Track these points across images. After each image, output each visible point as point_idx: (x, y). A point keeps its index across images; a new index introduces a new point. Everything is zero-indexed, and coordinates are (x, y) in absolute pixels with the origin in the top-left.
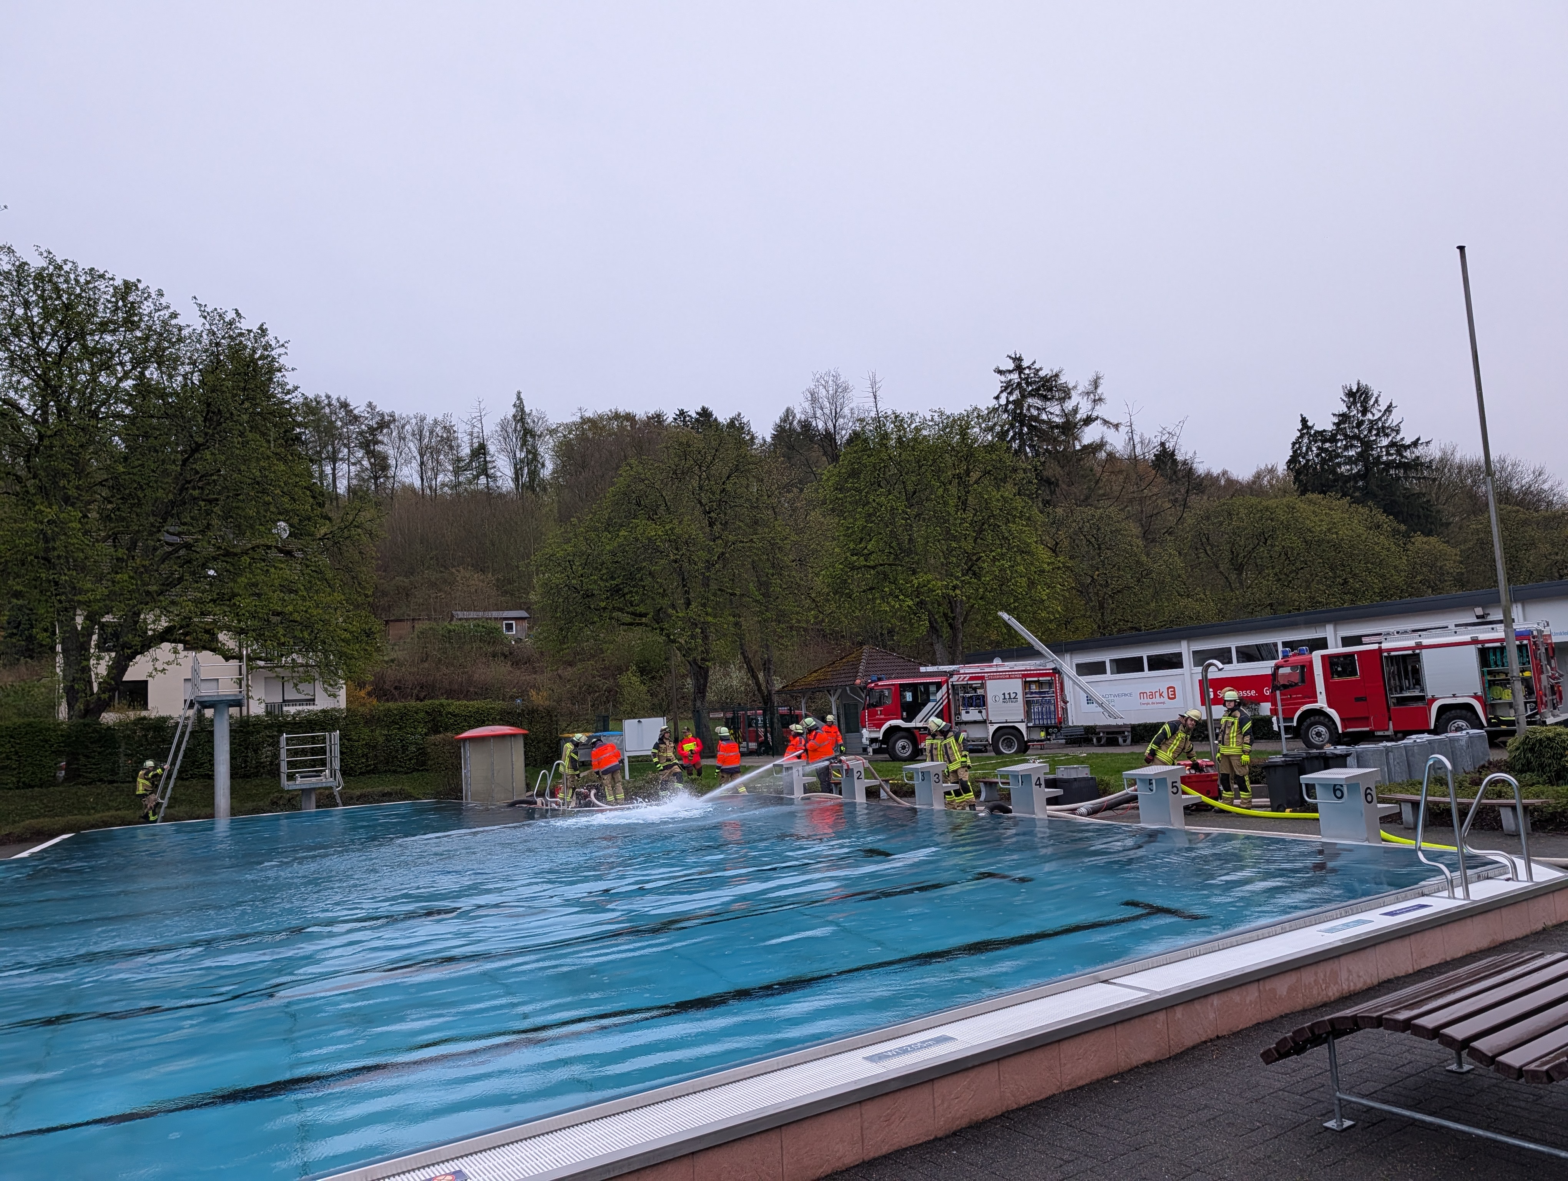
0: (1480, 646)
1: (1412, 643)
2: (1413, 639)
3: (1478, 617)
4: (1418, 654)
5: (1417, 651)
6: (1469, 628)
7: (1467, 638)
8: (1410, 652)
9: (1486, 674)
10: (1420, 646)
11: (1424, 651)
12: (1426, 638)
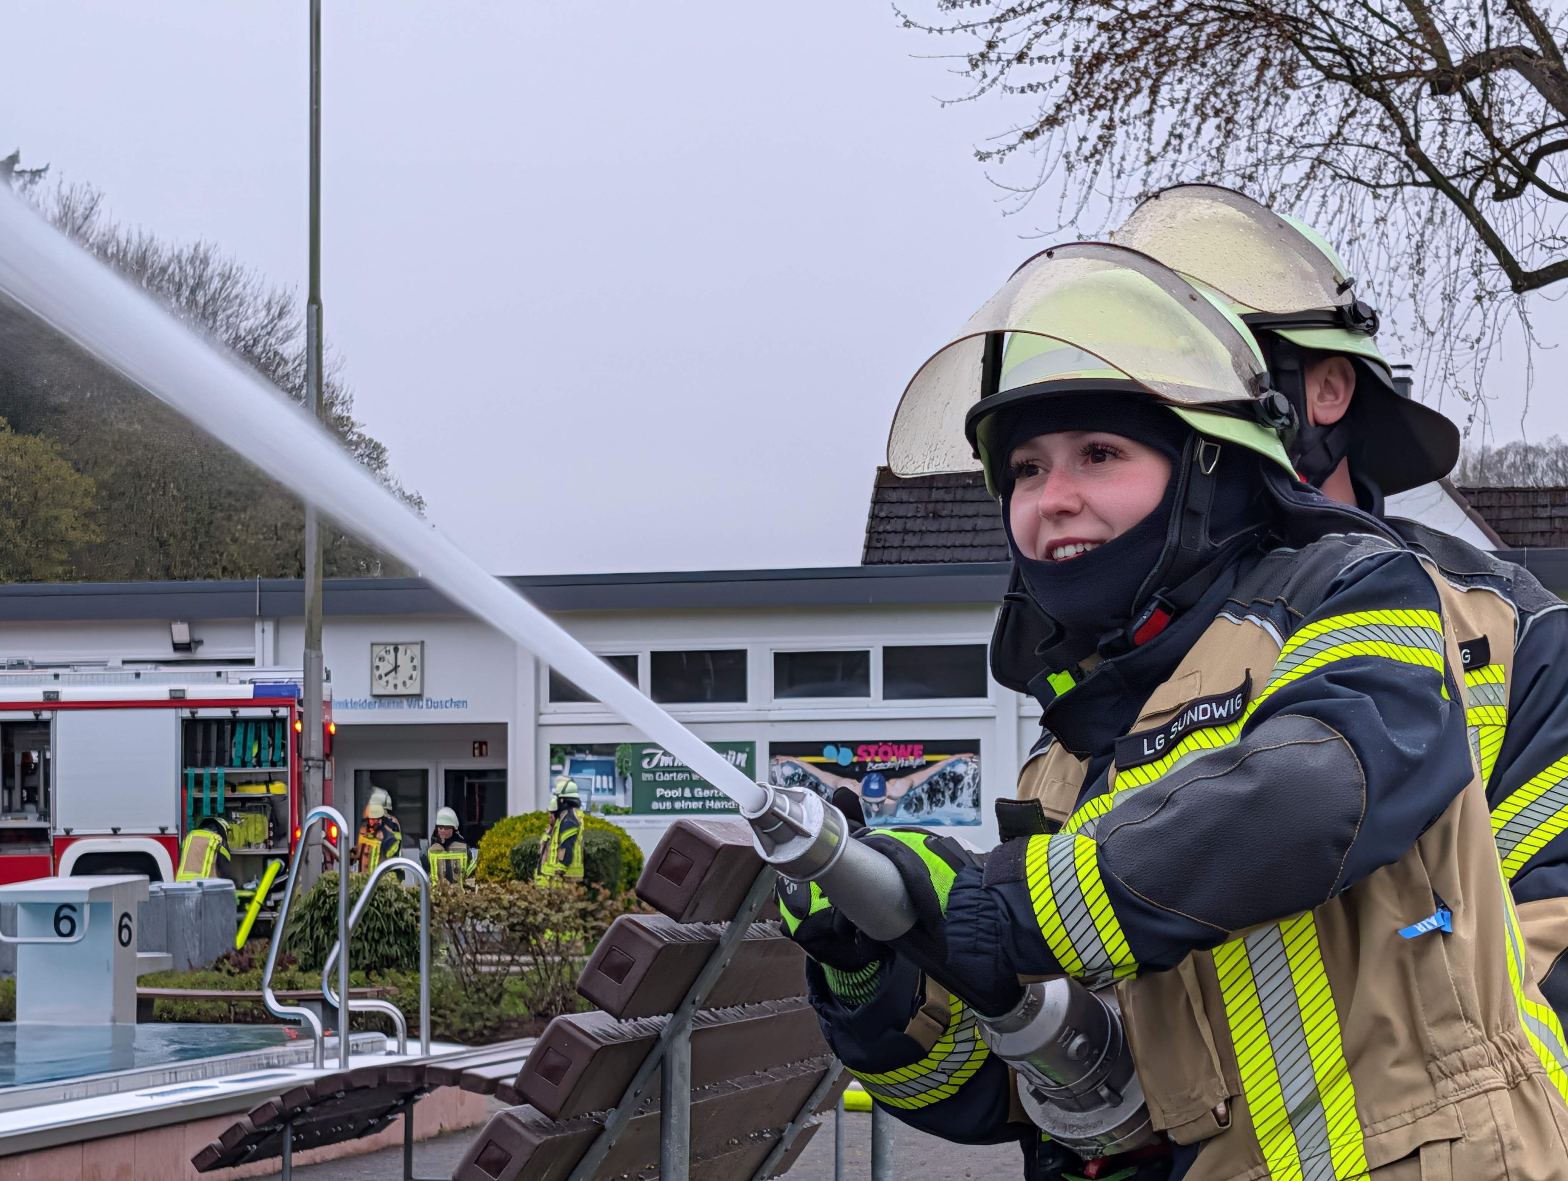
0: (186, 713)
1: (34, 693)
2: (40, 682)
3: (177, 647)
4: (46, 724)
5: (46, 715)
6: (164, 669)
7: (161, 692)
8: (29, 716)
9: (191, 782)
10: (53, 703)
11: (62, 717)
12: (69, 683)
